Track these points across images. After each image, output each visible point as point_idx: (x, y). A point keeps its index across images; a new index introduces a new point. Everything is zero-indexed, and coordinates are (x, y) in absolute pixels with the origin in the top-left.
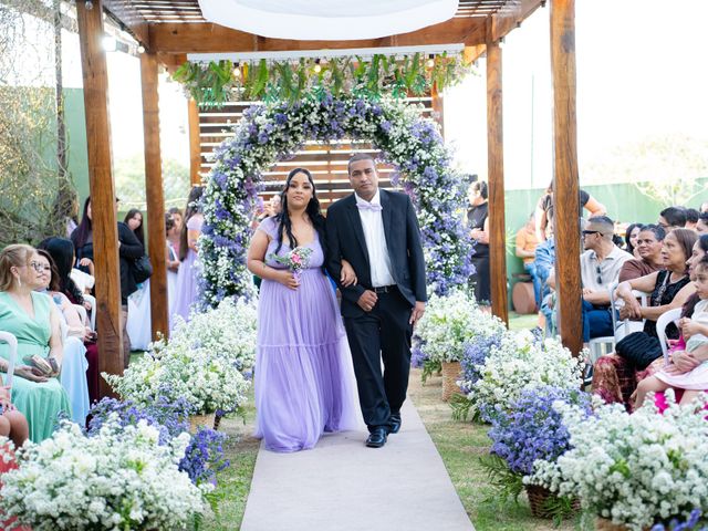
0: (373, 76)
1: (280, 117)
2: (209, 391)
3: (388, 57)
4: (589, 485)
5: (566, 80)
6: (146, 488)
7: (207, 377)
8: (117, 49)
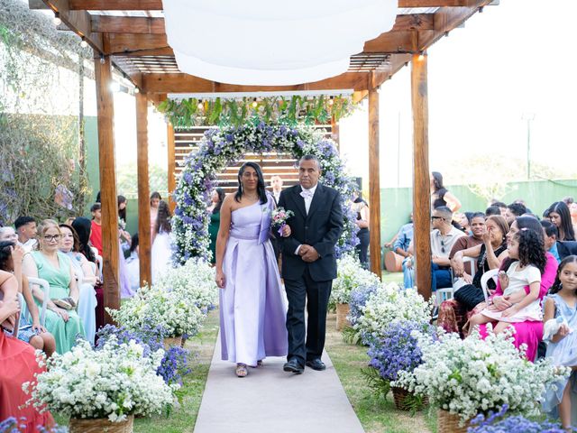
0: (292, 110)
1: (229, 136)
2: (178, 321)
3: (302, 97)
4: (435, 388)
5: (422, 115)
6: (134, 386)
7: (177, 312)
8: (121, 90)
